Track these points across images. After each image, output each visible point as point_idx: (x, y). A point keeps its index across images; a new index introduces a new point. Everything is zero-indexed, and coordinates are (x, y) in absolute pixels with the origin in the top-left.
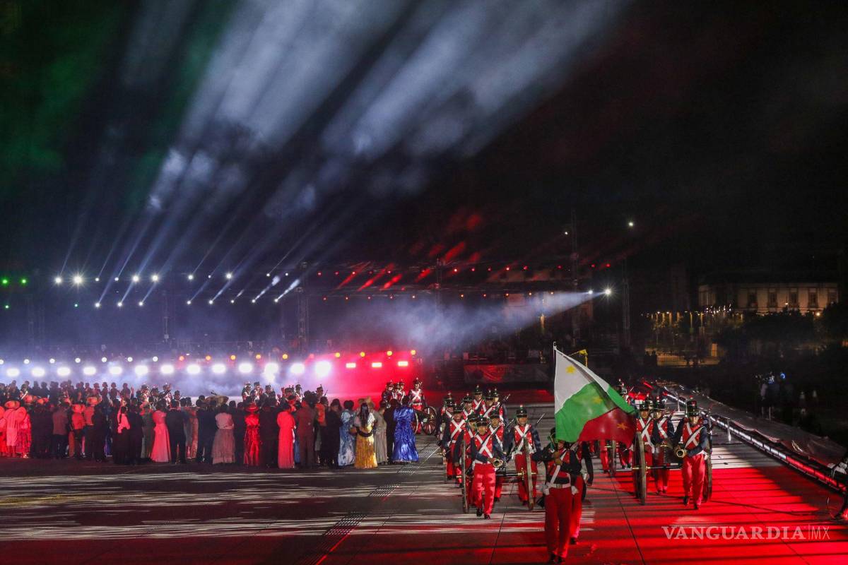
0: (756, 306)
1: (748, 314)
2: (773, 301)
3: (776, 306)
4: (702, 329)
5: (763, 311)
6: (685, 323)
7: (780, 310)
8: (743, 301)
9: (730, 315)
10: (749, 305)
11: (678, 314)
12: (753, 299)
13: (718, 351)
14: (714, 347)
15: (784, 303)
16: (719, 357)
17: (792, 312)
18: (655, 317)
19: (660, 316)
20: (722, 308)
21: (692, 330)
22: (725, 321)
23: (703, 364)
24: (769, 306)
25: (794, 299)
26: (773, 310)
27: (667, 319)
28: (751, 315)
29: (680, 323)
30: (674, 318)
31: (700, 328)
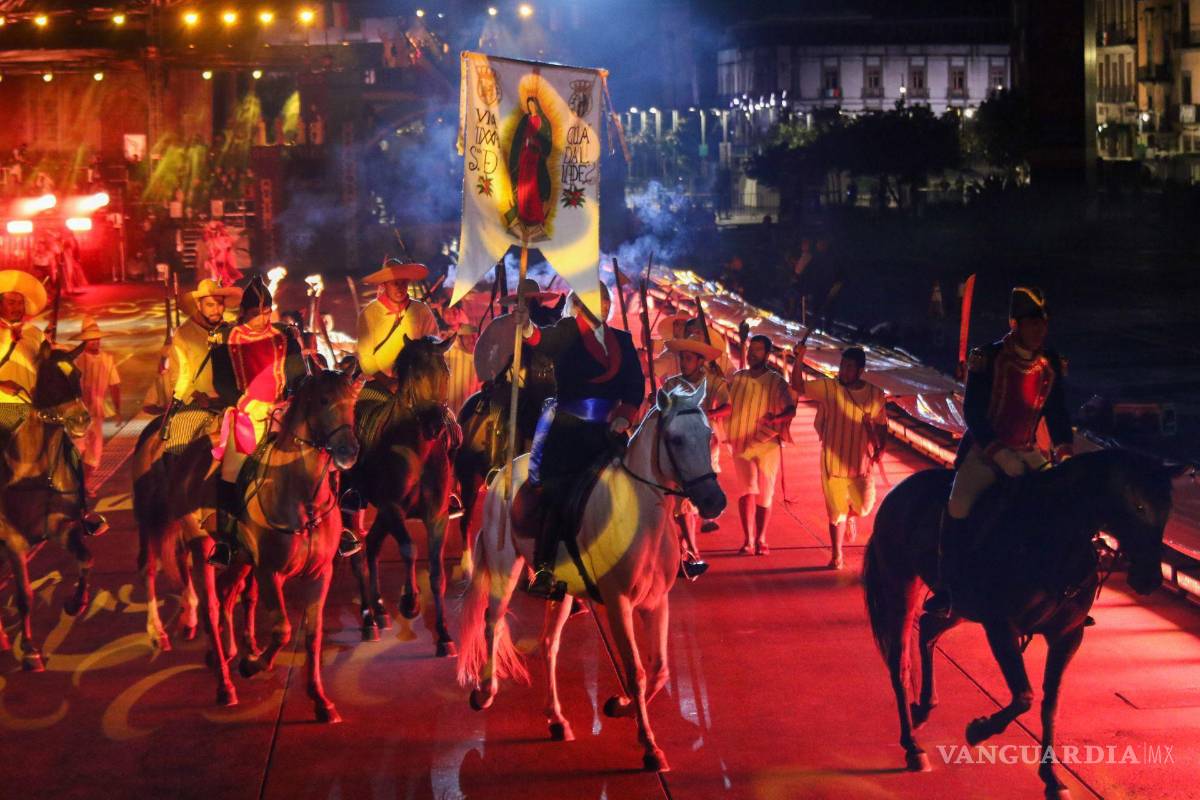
0: (839, 96)
1: (820, 115)
2: (874, 85)
3: (881, 96)
4: (725, 147)
5: (853, 107)
6: (690, 132)
7: (888, 106)
8: (811, 84)
9: (783, 115)
10: (823, 95)
11: (675, 115)
12: (832, 80)
13: (759, 195)
14: (750, 187)
15: (896, 89)
16: (760, 208)
17: (916, 109)
18: (625, 119)
19: (637, 117)
20: (767, 100)
21: (703, 149)
22: (774, 128)
23: (726, 222)
24: (865, 95)
25: (918, 81)
26: (873, 103)
27: (651, 126)
28: (827, 116)
29: (678, 134)
30: (667, 122)
31: (721, 145)
